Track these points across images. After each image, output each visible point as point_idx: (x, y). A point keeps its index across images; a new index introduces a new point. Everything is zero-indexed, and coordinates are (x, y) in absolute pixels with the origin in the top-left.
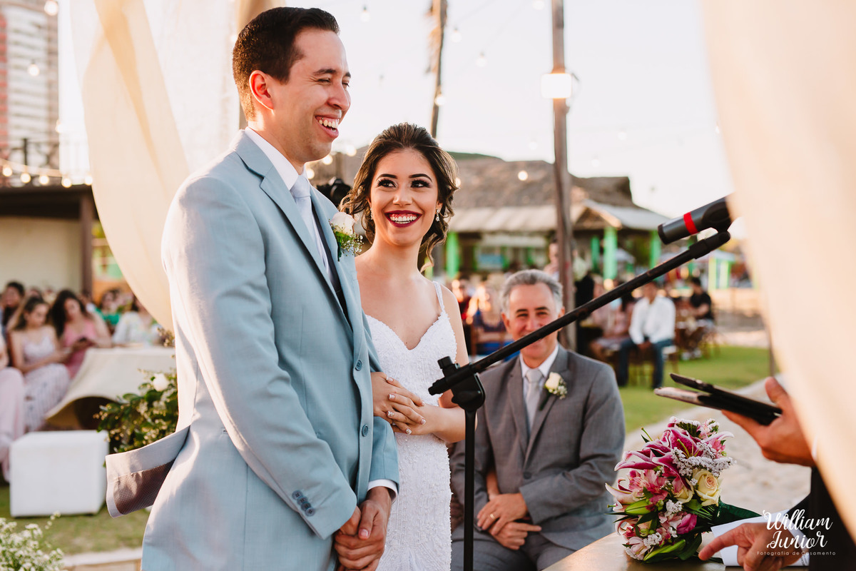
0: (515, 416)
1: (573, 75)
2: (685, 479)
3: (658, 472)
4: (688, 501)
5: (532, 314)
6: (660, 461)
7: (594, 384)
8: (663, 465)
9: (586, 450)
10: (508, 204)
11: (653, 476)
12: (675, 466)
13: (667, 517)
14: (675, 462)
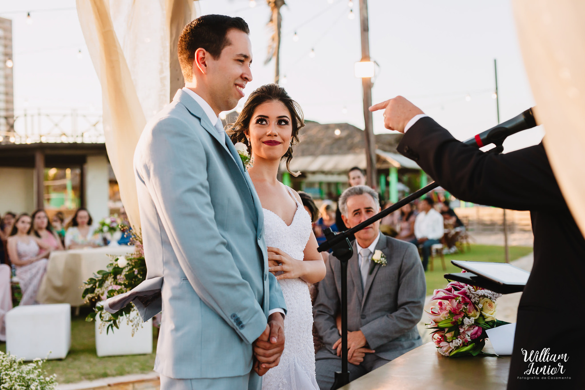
0: (354, 279)
1: (375, 62)
2: (475, 305)
3: (458, 301)
4: (477, 318)
5: (363, 211)
6: (459, 293)
7: (405, 257)
8: (461, 296)
9: (402, 299)
10: (323, 153)
11: (455, 303)
12: (468, 297)
13: (464, 329)
14: (468, 294)
